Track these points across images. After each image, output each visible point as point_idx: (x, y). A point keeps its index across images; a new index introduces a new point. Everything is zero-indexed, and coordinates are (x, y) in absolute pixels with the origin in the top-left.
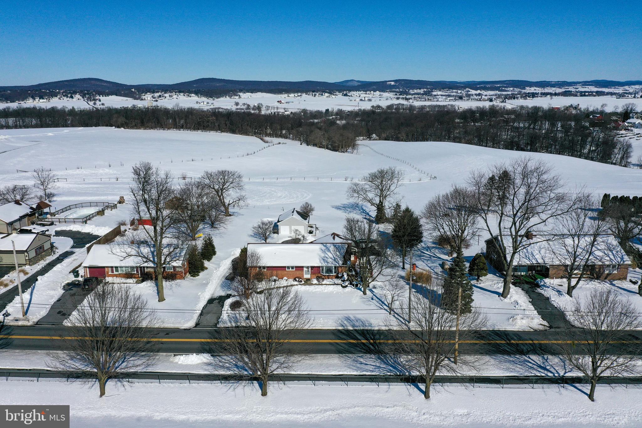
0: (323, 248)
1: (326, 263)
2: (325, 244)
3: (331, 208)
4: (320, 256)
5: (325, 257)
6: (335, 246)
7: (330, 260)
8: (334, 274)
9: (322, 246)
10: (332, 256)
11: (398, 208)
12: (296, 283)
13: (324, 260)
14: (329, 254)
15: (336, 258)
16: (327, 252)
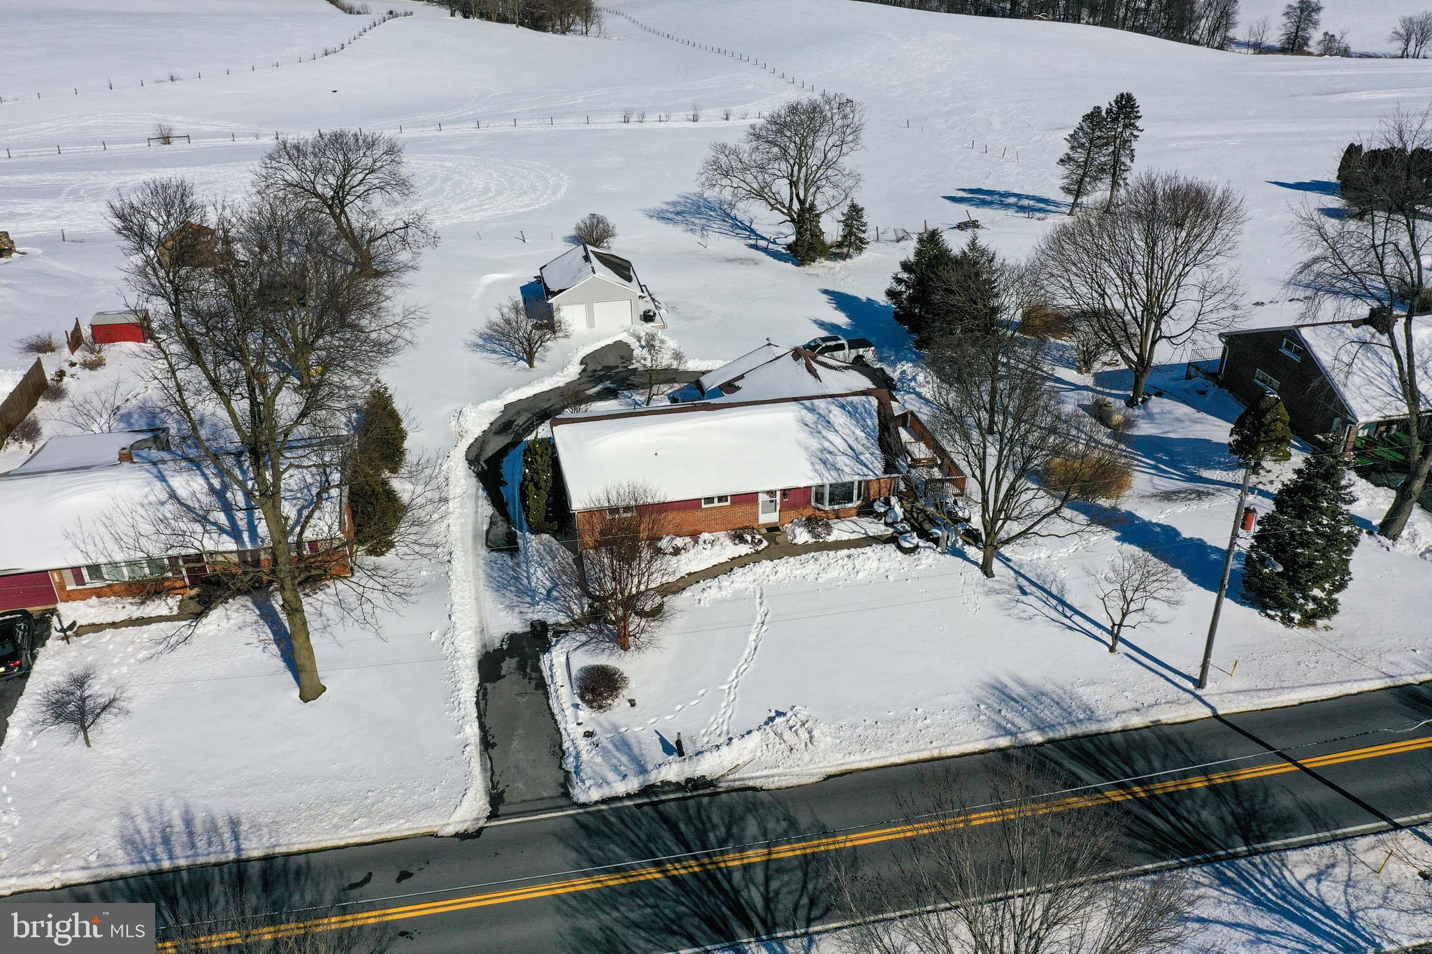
0: (810, 418)
1: (834, 474)
2: (807, 403)
3: (648, 221)
4: (807, 449)
5: (823, 450)
6: (843, 407)
7: (842, 461)
8: (856, 503)
9: (804, 412)
10: (842, 446)
11: (854, 215)
12: (744, 549)
13: (824, 462)
14: (832, 436)
15: (859, 448)
16: (825, 432)
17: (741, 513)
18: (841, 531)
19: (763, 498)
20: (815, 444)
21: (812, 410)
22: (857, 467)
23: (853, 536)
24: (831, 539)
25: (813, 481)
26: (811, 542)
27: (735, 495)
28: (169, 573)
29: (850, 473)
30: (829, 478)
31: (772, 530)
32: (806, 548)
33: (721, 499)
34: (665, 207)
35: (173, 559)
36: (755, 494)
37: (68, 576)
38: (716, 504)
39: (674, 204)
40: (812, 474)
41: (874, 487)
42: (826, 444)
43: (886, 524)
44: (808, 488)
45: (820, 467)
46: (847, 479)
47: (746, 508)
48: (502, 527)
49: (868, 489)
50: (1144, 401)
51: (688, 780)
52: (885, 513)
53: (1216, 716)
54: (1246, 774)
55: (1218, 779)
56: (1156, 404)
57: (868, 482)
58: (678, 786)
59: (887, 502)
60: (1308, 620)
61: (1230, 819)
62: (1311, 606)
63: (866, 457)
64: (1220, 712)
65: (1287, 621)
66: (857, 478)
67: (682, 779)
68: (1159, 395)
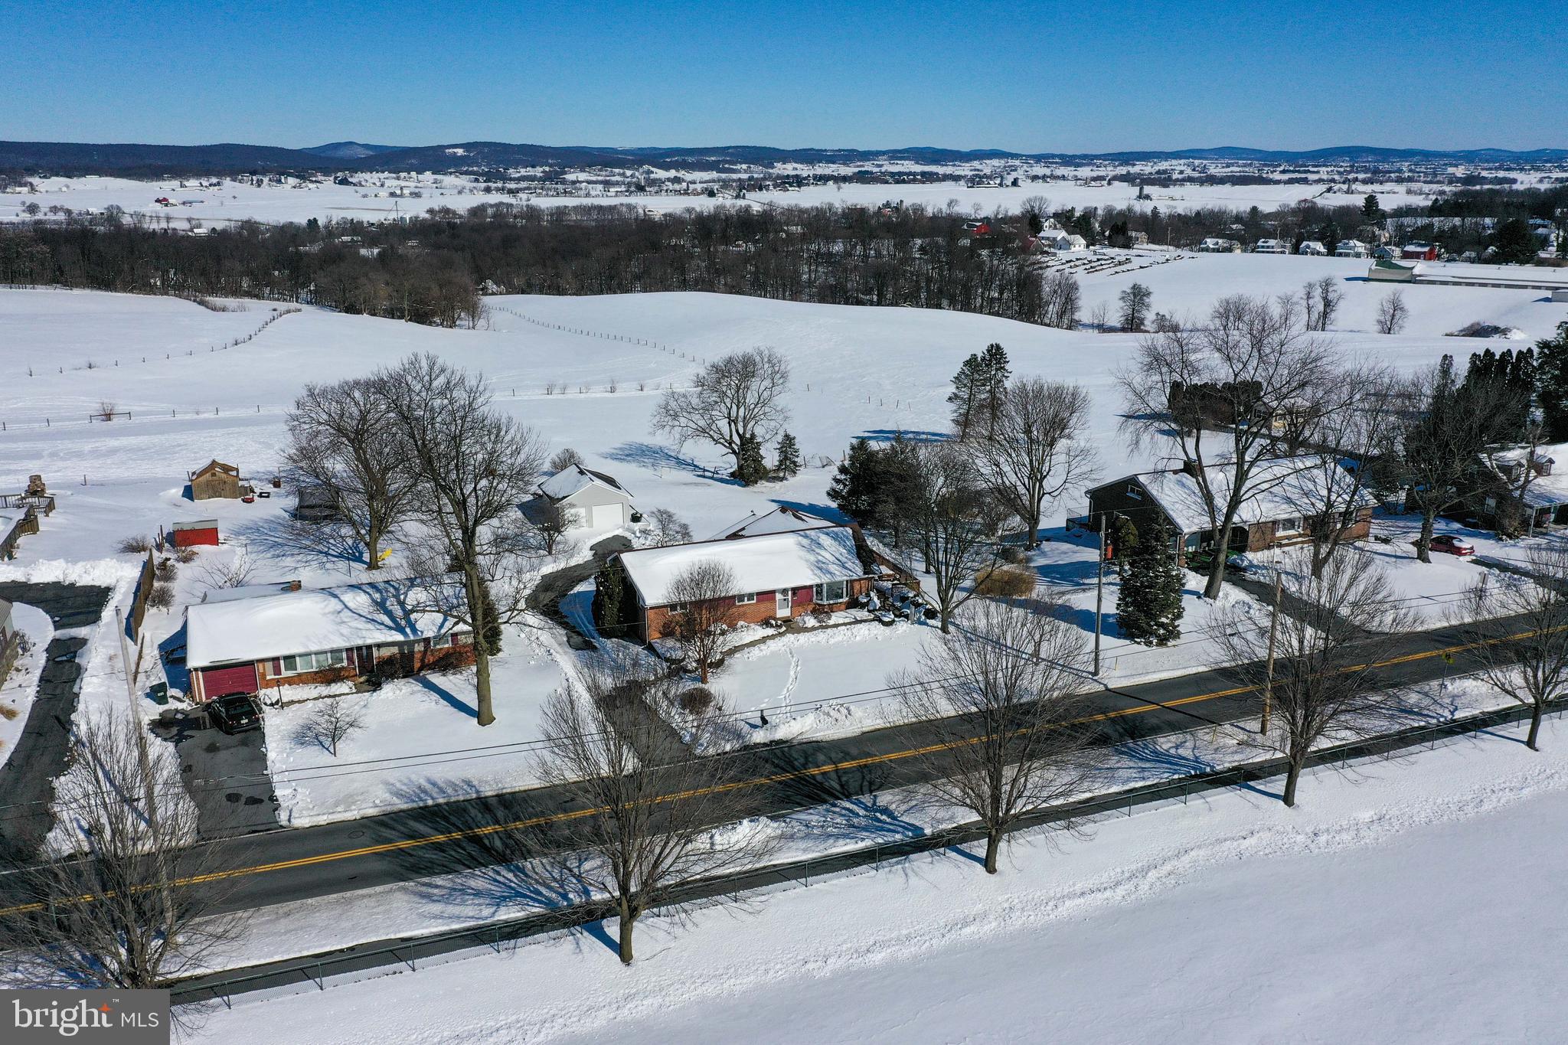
0: (805, 542)
1: (829, 576)
2: (801, 533)
4: (807, 561)
5: (818, 561)
6: (827, 534)
7: (833, 568)
8: (845, 599)
9: (800, 538)
10: (832, 559)
11: (788, 445)
12: (770, 631)
13: (820, 569)
14: (823, 553)
15: (844, 560)
16: (818, 550)
17: (764, 608)
18: (836, 618)
19: (779, 596)
20: (812, 558)
21: (806, 537)
22: (845, 571)
23: (847, 620)
24: (831, 622)
25: (816, 581)
26: (817, 625)
27: (758, 594)
28: (345, 664)
29: (841, 576)
30: (825, 579)
31: (787, 621)
32: (813, 629)
33: (750, 596)
34: (615, 451)
35: (349, 650)
36: (773, 592)
37: (269, 665)
38: (746, 602)
40: (813, 577)
41: (857, 586)
42: (820, 558)
43: (869, 611)
44: (811, 587)
45: (818, 572)
46: (838, 579)
47: (768, 604)
48: (577, 639)
49: (852, 588)
50: (1038, 546)
51: (771, 742)
52: (867, 604)
53: (1107, 689)
54: (1129, 711)
55: (1112, 715)
56: (1046, 546)
57: (852, 581)
58: (765, 745)
59: (868, 595)
60: (1162, 641)
61: (1121, 730)
62: (1162, 631)
63: (849, 565)
64: (1110, 686)
65: (1149, 644)
66: (845, 578)
67: (767, 741)
68: (1048, 540)
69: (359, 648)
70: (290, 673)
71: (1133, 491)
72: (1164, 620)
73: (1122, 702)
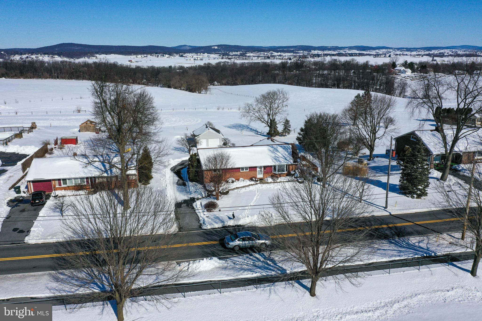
0: (271, 149)
1: (279, 162)
4: (271, 156)
5: (276, 157)
6: (281, 147)
7: (281, 159)
8: (286, 172)
10: (282, 156)
11: (287, 123)
12: (253, 183)
13: (276, 159)
14: (278, 153)
15: (286, 157)
16: (276, 152)
17: (252, 174)
18: (281, 179)
19: (258, 169)
20: (273, 155)
21: (272, 147)
22: (286, 161)
23: (285, 180)
24: (278, 181)
25: (273, 164)
26: (273, 181)
27: (250, 168)
28: (86, 183)
29: (284, 163)
30: (277, 164)
31: (261, 179)
32: (271, 183)
33: (246, 168)
34: (230, 125)
35: (87, 178)
36: (256, 167)
37: (57, 182)
38: (245, 171)
39: (233, 125)
40: (273, 162)
41: (291, 167)
42: (276, 155)
43: (295, 177)
44: (271, 166)
45: (275, 161)
47: (253, 172)
48: (181, 181)
49: (289, 168)
50: (373, 159)
51: (236, 225)
52: (294, 175)
54: (399, 225)
55: (391, 226)
56: (376, 159)
57: (289, 165)
58: (233, 226)
59: (295, 171)
60: (419, 196)
61: (394, 233)
62: (419, 192)
63: (288, 159)
64: (392, 214)
65: (413, 197)
66: (286, 164)
68: (377, 157)
69: (91, 178)
70: (65, 186)
71: (413, 137)
72: (420, 187)
73: (396, 220)
